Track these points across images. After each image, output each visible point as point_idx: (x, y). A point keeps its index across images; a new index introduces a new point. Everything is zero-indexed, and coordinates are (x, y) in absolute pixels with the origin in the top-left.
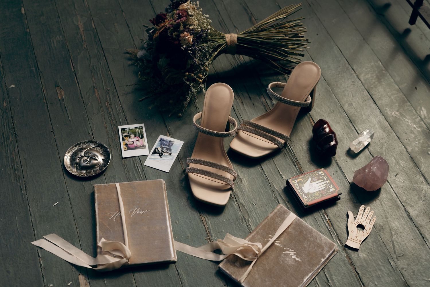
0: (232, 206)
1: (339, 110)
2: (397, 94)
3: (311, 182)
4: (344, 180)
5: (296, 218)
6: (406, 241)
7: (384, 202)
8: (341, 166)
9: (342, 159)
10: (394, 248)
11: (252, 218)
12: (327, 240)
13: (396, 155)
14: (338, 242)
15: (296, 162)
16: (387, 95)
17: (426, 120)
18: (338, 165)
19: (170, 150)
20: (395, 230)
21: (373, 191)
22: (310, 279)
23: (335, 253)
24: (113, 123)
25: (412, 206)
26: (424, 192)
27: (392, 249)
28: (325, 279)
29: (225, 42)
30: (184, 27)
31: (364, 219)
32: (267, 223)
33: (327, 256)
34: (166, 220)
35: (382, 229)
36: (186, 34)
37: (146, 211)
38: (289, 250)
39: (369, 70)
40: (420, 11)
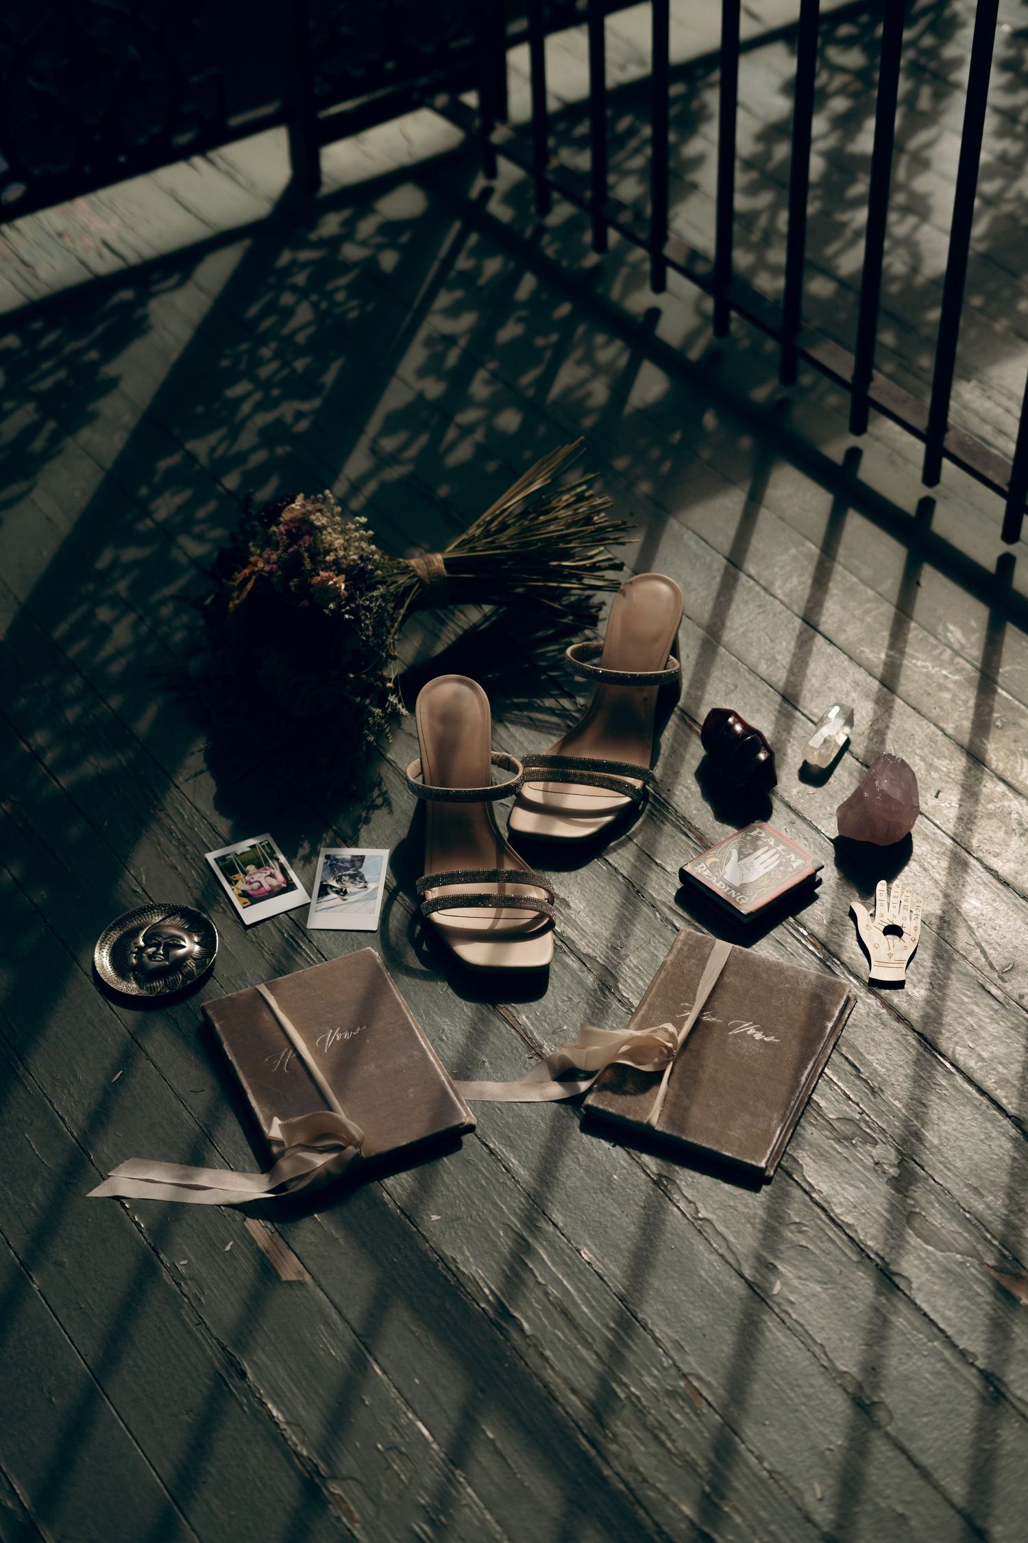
0: (565, 966)
1: (747, 680)
2: (878, 608)
3: (740, 859)
4: (817, 836)
5: (733, 950)
6: (1009, 936)
7: (929, 863)
8: (799, 808)
9: (794, 791)
10: (986, 957)
11: (626, 981)
12: (824, 978)
13: (922, 749)
14: (851, 978)
15: (686, 827)
16: (854, 617)
17: (968, 651)
18: (789, 807)
19: (362, 878)
20: (976, 918)
21: (895, 844)
22: (813, 1077)
23: (852, 1003)
24: (187, 850)
25: (997, 855)
26: (1014, 816)
27: (983, 960)
28: (849, 1068)
29: (415, 579)
30: (313, 558)
31: (894, 911)
32: (665, 978)
33: (837, 1013)
34: (416, 1037)
35: (945, 922)
36: (326, 574)
37: (358, 1029)
38: (741, 1024)
39: (788, 568)
40: (873, 394)
